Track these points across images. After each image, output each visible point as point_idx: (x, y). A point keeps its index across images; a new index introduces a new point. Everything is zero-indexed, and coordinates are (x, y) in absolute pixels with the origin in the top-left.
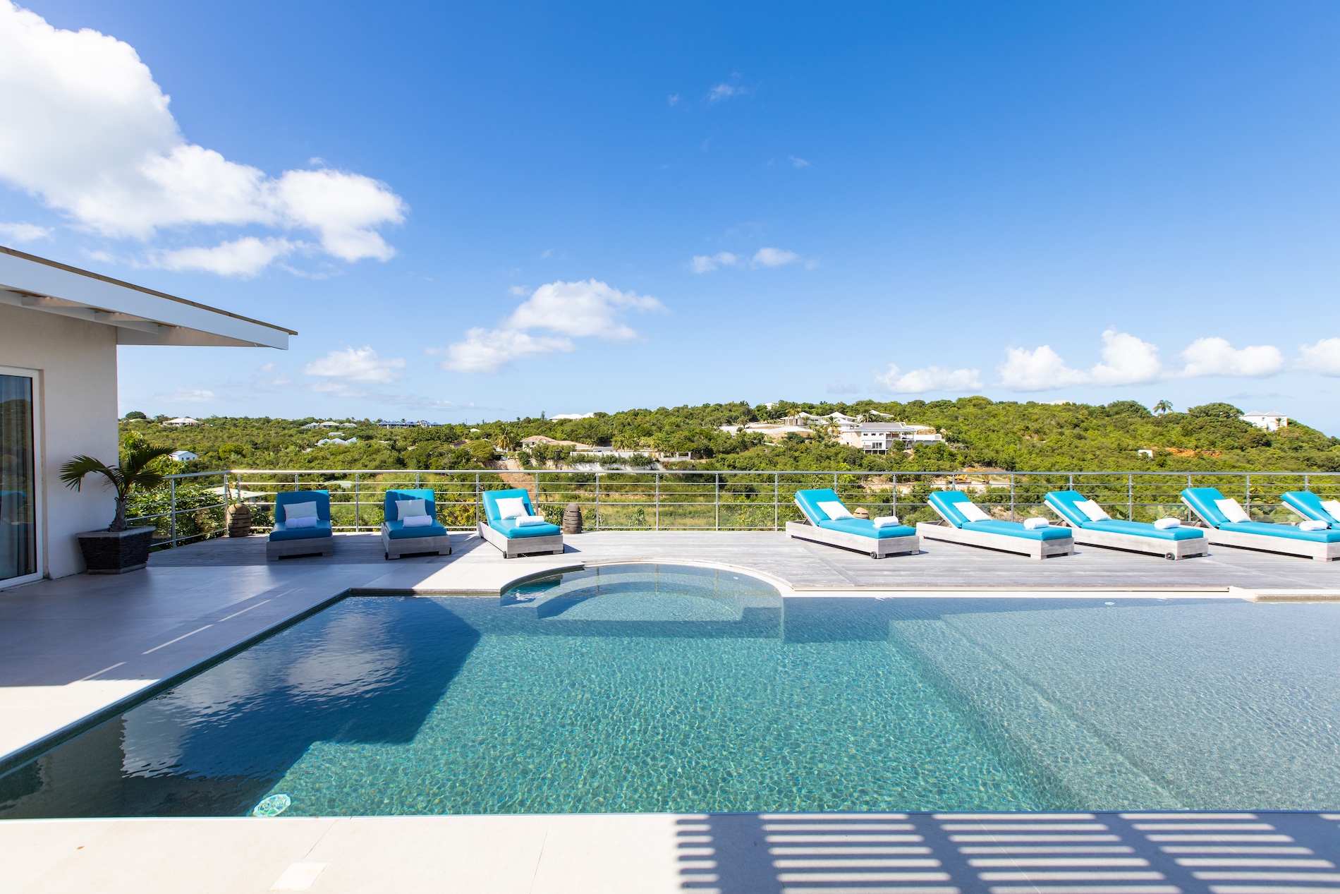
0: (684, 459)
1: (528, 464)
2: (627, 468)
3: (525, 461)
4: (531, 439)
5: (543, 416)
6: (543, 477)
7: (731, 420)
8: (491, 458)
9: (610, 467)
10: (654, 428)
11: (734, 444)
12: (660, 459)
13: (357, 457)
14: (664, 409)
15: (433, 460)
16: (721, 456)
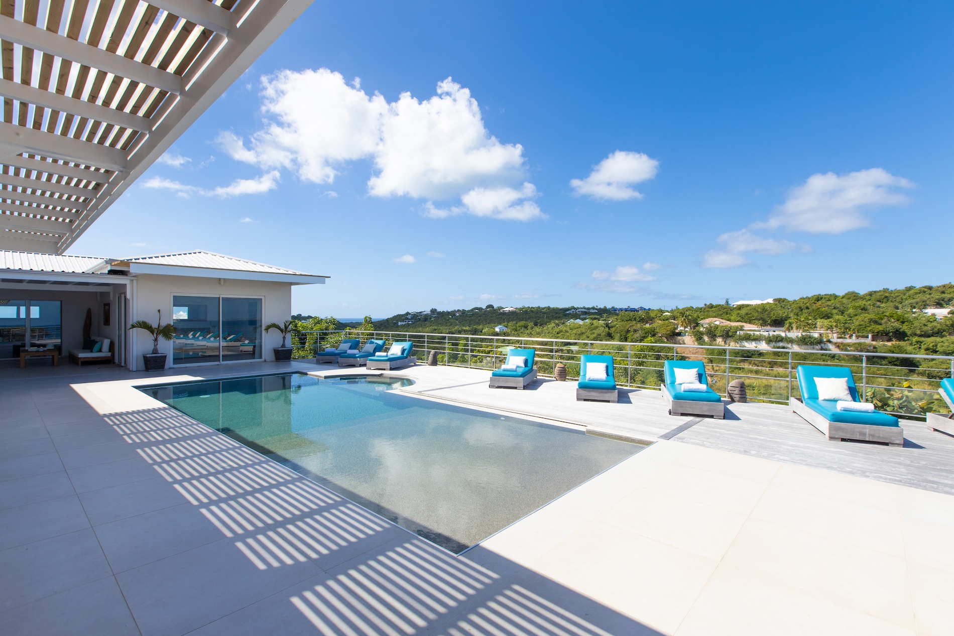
0: (862, 340)
1: (700, 339)
2: (794, 346)
3: (699, 338)
4: (707, 321)
5: (727, 302)
6: (712, 352)
7: (943, 302)
8: (671, 334)
9: (776, 345)
10: (834, 311)
11: (938, 327)
12: (832, 340)
13: (584, 331)
14: (853, 293)
15: (629, 335)
16: (915, 339)
